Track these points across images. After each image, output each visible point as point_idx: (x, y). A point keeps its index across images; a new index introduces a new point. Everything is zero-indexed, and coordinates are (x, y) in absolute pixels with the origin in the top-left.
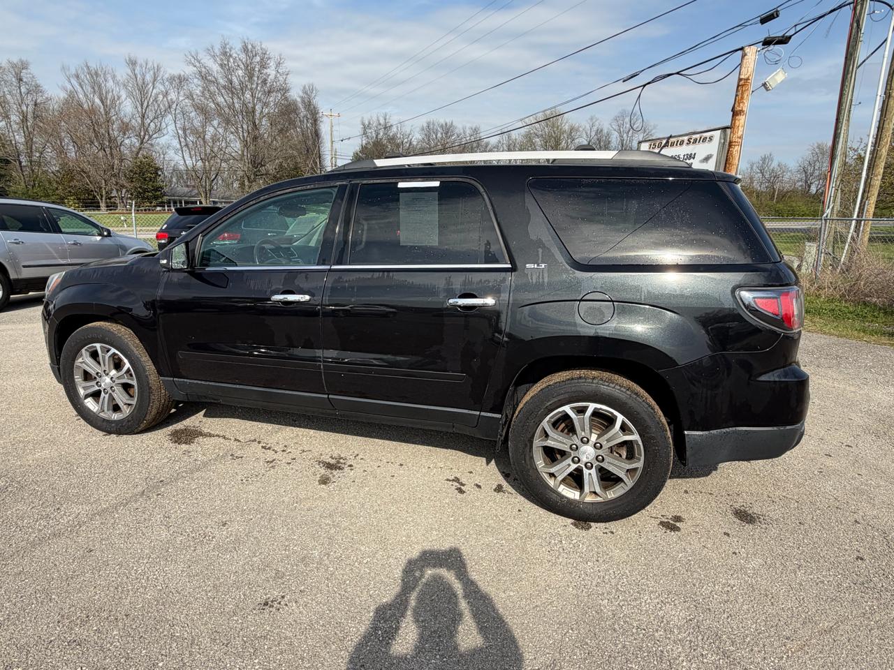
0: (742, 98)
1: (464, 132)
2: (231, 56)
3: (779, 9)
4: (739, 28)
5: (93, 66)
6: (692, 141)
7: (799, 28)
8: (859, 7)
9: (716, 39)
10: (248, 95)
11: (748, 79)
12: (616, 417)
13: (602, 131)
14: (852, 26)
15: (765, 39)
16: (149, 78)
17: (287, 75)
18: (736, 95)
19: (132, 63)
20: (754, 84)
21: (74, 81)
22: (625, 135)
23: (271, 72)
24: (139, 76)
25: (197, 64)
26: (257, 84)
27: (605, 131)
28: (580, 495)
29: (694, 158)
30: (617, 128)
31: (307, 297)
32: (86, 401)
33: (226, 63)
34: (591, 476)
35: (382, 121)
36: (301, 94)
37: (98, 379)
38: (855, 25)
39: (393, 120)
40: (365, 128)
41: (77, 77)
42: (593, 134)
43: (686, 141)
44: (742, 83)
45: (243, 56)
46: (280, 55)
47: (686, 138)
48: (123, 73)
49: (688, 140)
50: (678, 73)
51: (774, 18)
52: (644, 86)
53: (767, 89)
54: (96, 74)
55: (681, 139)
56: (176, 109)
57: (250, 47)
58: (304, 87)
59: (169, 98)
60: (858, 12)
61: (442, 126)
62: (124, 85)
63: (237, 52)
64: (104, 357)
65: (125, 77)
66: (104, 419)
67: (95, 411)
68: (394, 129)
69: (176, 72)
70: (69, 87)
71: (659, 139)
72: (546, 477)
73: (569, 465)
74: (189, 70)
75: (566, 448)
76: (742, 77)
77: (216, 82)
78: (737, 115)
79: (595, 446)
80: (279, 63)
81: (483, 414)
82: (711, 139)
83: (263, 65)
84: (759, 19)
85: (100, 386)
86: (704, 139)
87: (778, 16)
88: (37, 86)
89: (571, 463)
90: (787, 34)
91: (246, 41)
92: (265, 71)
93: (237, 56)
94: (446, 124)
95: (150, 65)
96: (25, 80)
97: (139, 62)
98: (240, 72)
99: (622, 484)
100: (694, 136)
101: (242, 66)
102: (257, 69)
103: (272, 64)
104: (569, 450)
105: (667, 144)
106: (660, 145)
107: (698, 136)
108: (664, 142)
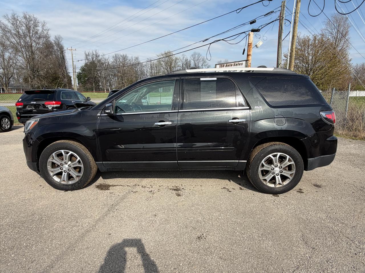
0: (250, 50)
1: (132, 59)
2: (18, 20)
3: (256, 19)
4: (243, 25)
6: (235, 65)
7: (262, 26)
8: (281, 21)
9: (235, 28)
11: (251, 43)
12: (287, 157)
13: (187, 60)
14: (279, 27)
15: (252, 30)
17: (48, 30)
18: (248, 49)
20: (253, 45)
22: (196, 62)
23: (40, 29)
26: (33, 34)
27: (189, 60)
28: (275, 186)
30: (193, 59)
31: (170, 123)
32: (53, 177)
33: (15, 23)
34: (278, 178)
35: (95, 53)
36: (54, 39)
37: (61, 166)
38: (280, 27)
39: (100, 53)
40: (87, 56)
42: (184, 61)
44: (249, 45)
45: (24, 20)
46: (44, 21)
49: (234, 64)
50: (223, 40)
51: (255, 22)
52: (211, 44)
53: (257, 47)
55: (231, 64)
57: (28, 16)
58: (56, 36)
60: (281, 23)
61: (122, 56)
63: (21, 18)
64: (66, 157)
66: (64, 185)
67: (59, 181)
68: (101, 57)
71: (223, 64)
72: (263, 181)
73: (271, 175)
75: (270, 169)
76: (249, 42)
77: (10, 31)
78: (249, 56)
79: (279, 168)
80: (44, 25)
81: (240, 161)
82: (242, 64)
83: (36, 26)
84: (249, 22)
85: (62, 169)
87: (256, 22)
89: (272, 175)
90: (259, 28)
91: (26, 14)
92: (37, 28)
93: (21, 20)
94: (124, 55)
98: (23, 28)
99: (288, 179)
100: (236, 63)
101: (24, 25)
102: (32, 27)
103: (40, 25)
104: (271, 170)
105: (226, 66)
106: (223, 66)
107: (237, 63)
108: (225, 65)
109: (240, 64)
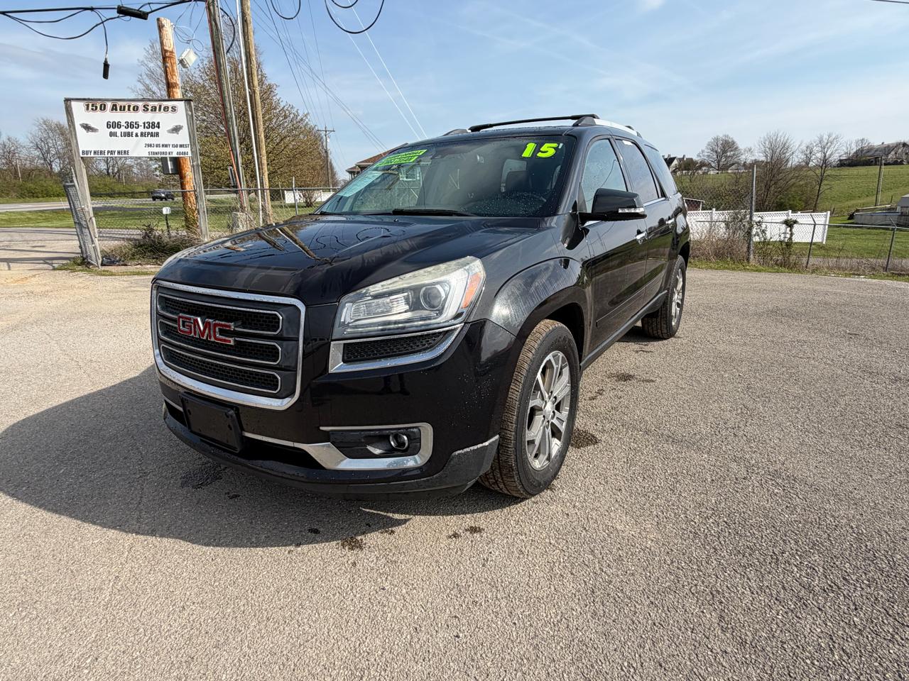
0: (173, 71)
6: (148, 108)
7: (153, 7)
8: (211, 7)
11: (173, 52)
15: (120, 7)
29: (159, 127)
38: (213, 23)
43: (141, 108)
44: (168, 54)
47: (140, 104)
49: (144, 106)
55: (133, 104)
60: (212, 11)
71: (100, 100)
76: (166, 48)
78: (174, 87)
82: (174, 109)
86: (165, 108)
90: (143, 10)
100: (151, 104)
105: (114, 108)
106: (103, 108)
107: (156, 104)
108: (109, 105)
109: (166, 109)
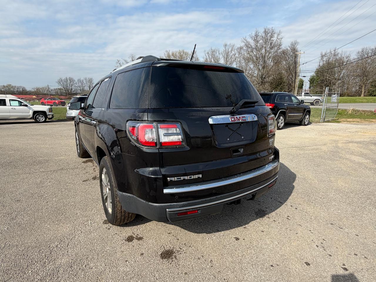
2: (258, 35)
5: (213, 49)
10: (264, 51)
16: (230, 50)
17: (282, 39)
19: (226, 45)
21: (207, 55)
23: (274, 39)
24: (227, 50)
25: (245, 42)
33: (256, 39)
35: (333, 52)
39: (339, 51)
40: (322, 56)
41: (208, 53)
45: (263, 35)
46: (280, 31)
48: (222, 49)
54: (214, 51)
56: (237, 60)
57: (267, 30)
58: (292, 43)
59: (235, 56)
62: (222, 53)
63: (261, 33)
65: (222, 50)
68: (340, 56)
69: (239, 46)
70: (205, 57)
74: (242, 44)
77: (251, 47)
80: (279, 34)
83: (272, 37)
88: (198, 58)
91: (266, 28)
92: (272, 39)
93: (261, 35)
95: (231, 44)
96: (195, 57)
97: (228, 45)
101: (262, 39)
102: (269, 39)
103: (276, 36)
